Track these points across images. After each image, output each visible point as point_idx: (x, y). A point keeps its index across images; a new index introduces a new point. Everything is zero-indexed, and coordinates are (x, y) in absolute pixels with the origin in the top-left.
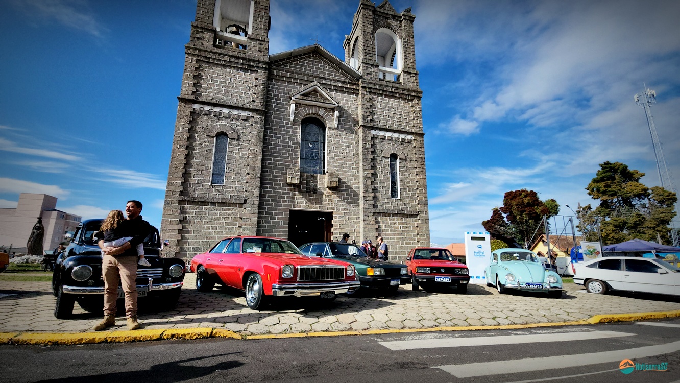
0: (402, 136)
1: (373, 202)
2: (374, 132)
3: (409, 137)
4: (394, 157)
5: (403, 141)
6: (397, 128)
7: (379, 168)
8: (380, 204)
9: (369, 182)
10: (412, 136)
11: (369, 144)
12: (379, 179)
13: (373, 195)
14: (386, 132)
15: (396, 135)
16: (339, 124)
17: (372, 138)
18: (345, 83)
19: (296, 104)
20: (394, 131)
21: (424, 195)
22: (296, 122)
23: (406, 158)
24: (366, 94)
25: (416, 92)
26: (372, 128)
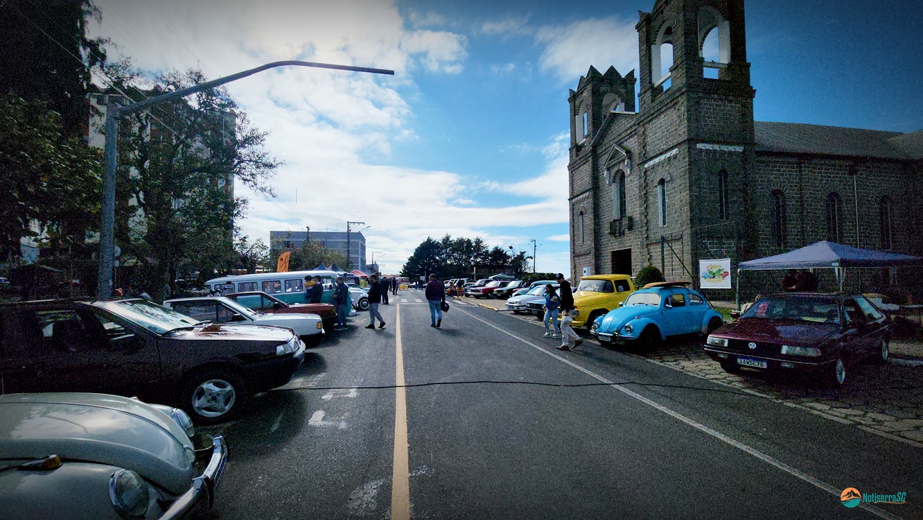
0: (668, 155)
1: (646, 235)
2: (646, 166)
3: (674, 151)
4: (662, 182)
5: (669, 159)
6: (665, 147)
7: (651, 199)
8: (652, 236)
9: (643, 217)
10: (677, 149)
11: (643, 179)
12: (651, 210)
13: (646, 228)
14: (655, 160)
15: (662, 157)
16: (631, 170)
17: (645, 173)
18: (631, 127)
19: (608, 169)
20: (661, 154)
21: (686, 215)
22: (610, 185)
23: (671, 178)
24: (641, 130)
25: (680, 89)
26: (645, 162)
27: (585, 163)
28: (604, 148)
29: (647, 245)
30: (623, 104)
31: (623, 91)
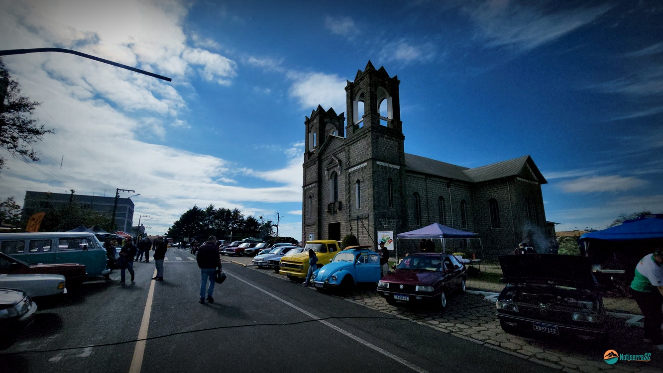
0: (362, 166)
1: (349, 214)
2: (350, 171)
3: (365, 164)
4: (358, 182)
5: (363, 168)
6: (360, 161)
7: (352, 192)
8: (352, 215)
9: (348, 203)
11: (348, 179)
12: (352, 199)
13: (349, 210)
14: (354, 168)
15: (359, 167)
16: (341, 172)
17: (349, 175)
18: (341, 146)
19: (328, 170)
20: (358, 165)
21: (371, 204)
22: (329, 180)
23: (363, 180)
24: (347, 148)
25: (368, 129)
26: (349, 168)
27: (314, 164)
28: (325, 156)
29: (350, 220)
30: (337, 131)
31: (338, 123)
